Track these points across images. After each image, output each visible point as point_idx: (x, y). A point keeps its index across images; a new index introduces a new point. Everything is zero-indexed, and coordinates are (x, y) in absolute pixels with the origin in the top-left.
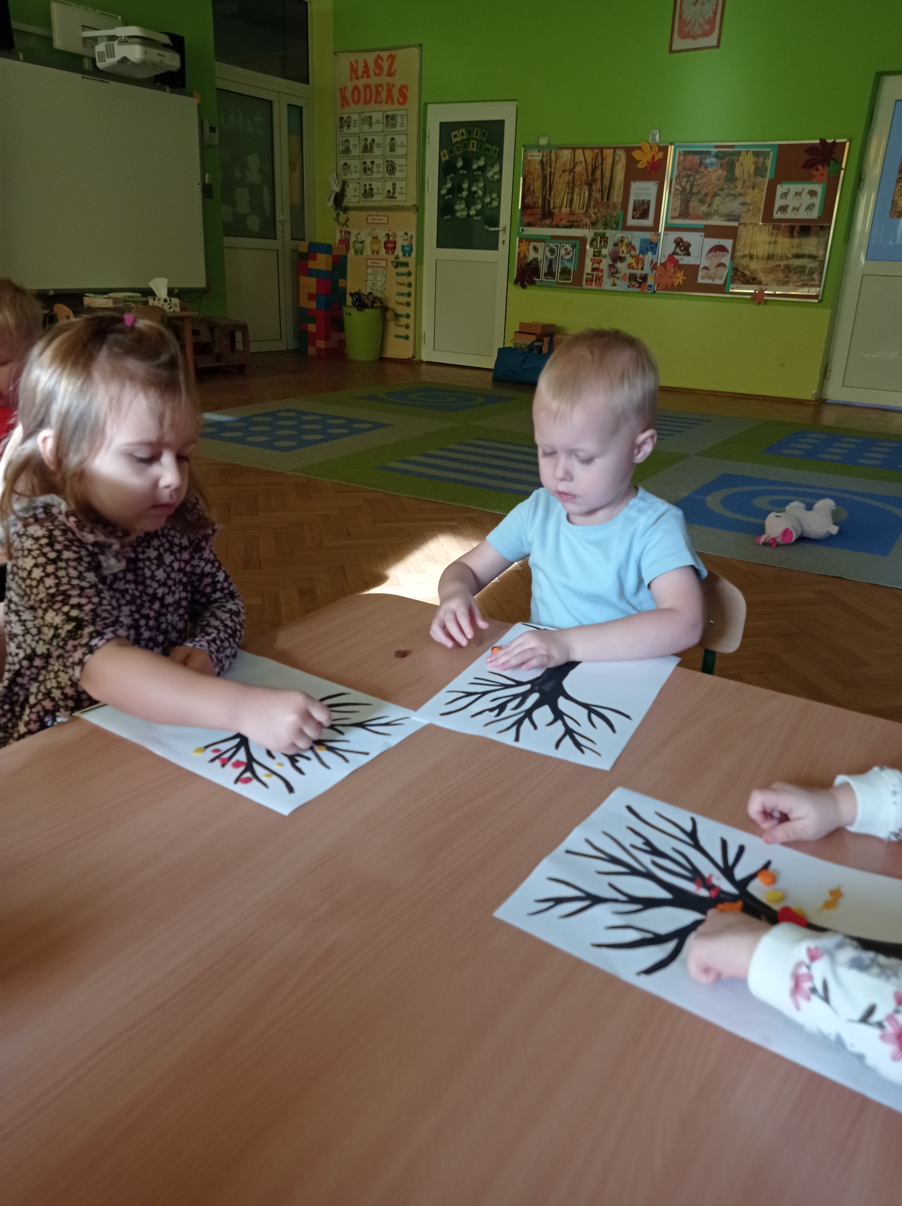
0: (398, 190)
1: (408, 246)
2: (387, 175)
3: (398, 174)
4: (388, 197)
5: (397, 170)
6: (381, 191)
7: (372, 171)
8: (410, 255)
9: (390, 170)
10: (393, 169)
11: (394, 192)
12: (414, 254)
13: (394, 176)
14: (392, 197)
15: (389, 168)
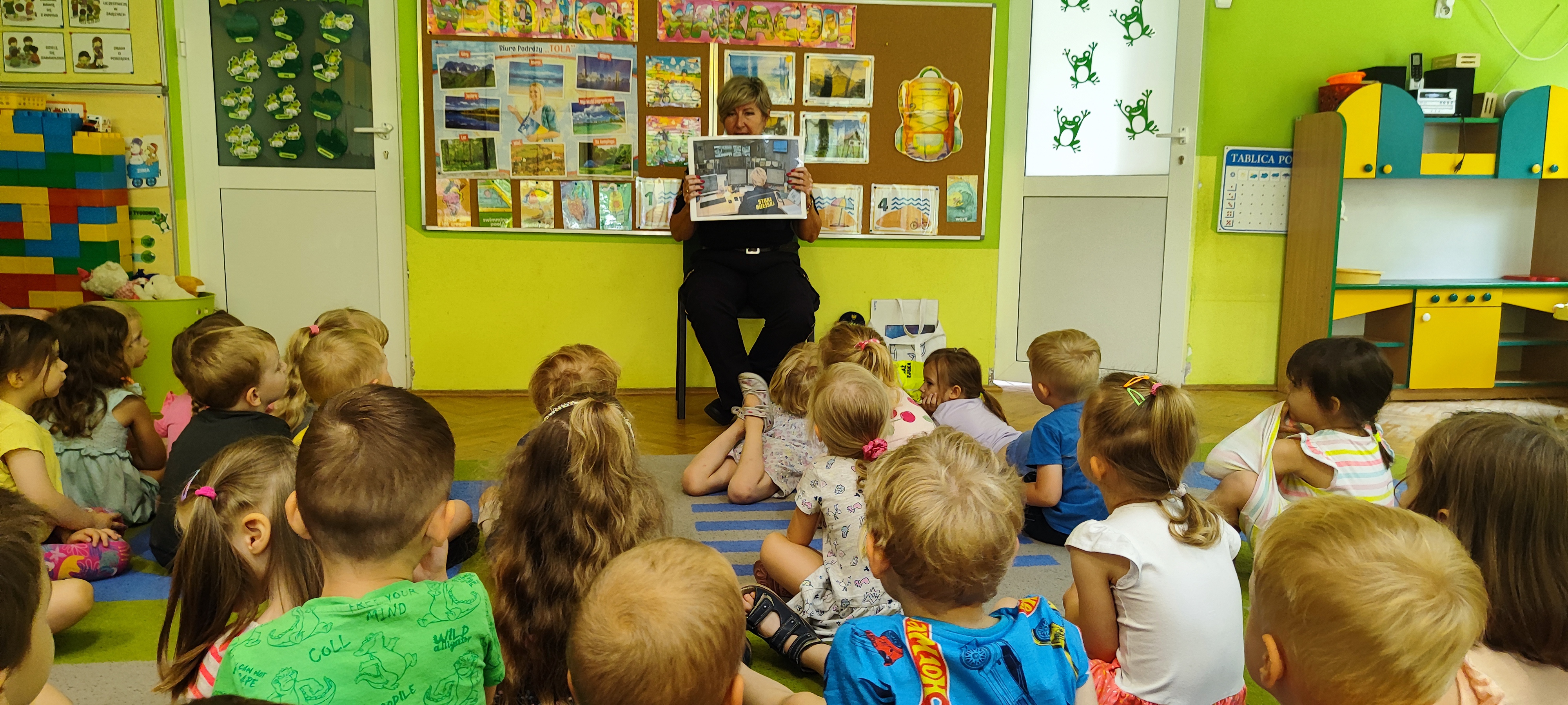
0: (108, 52)
1: (144, 165)
2: (75, 21)
3: (104, 20)
4: (78, 66)
5: (102, 14)
6: (59, 53)
7: (29, 12)
8: (152, 182)
9: (83, 12)
10: (90, 10)
11: (99, 56)
12: (162, 180)
13: (95, 25)
14: (94, 66)
15: (80, 7)
